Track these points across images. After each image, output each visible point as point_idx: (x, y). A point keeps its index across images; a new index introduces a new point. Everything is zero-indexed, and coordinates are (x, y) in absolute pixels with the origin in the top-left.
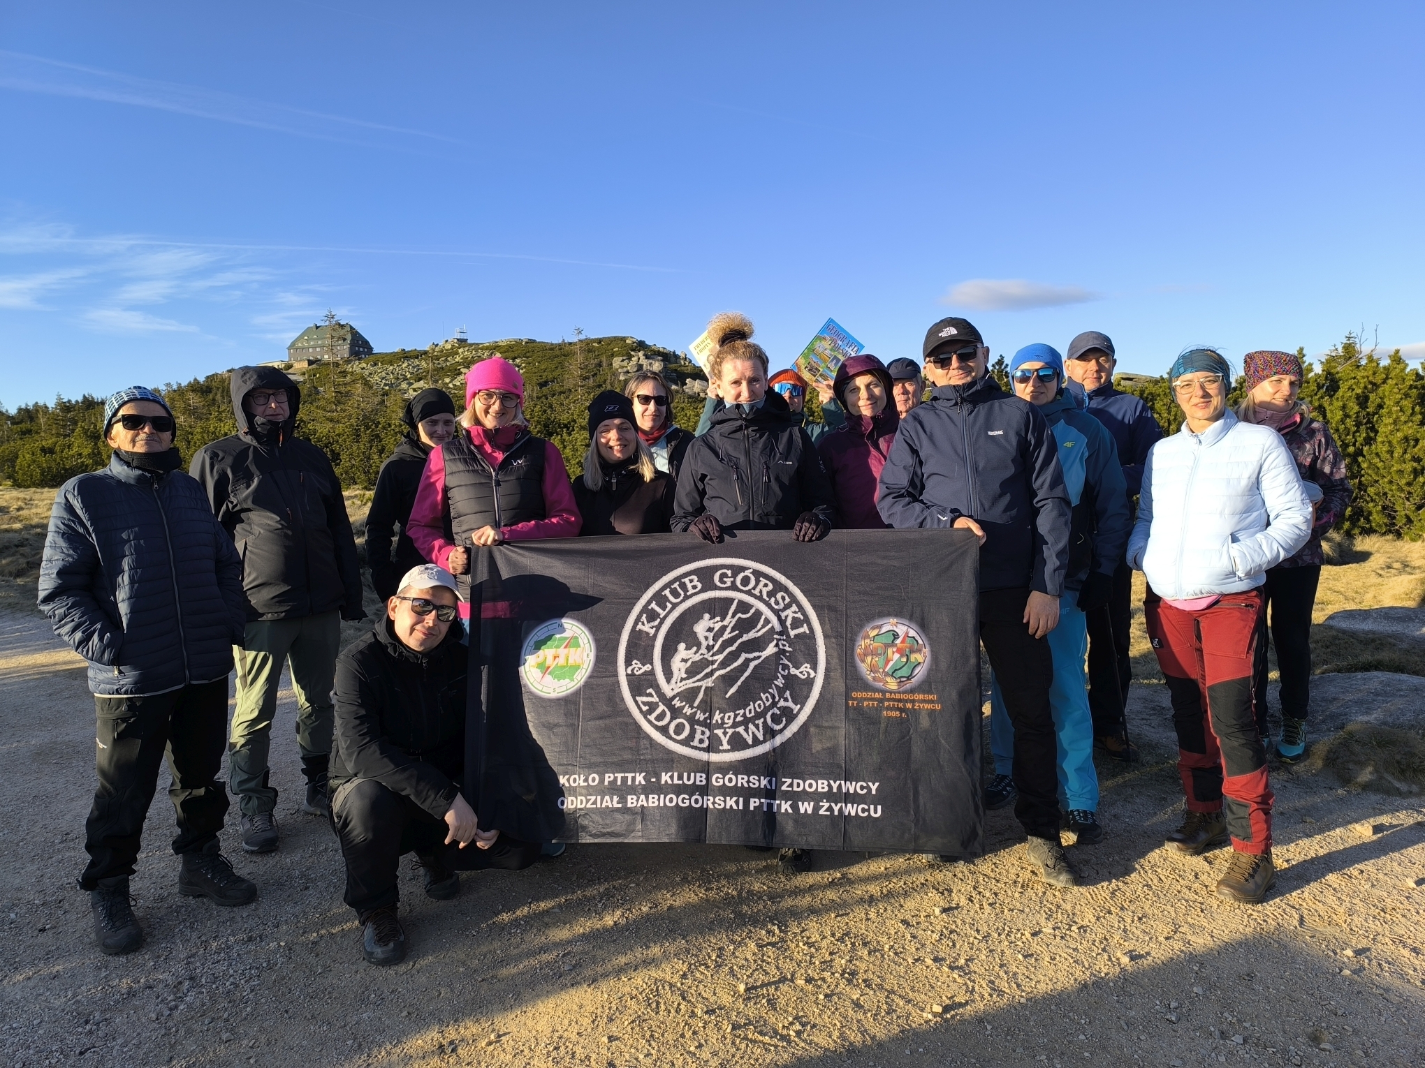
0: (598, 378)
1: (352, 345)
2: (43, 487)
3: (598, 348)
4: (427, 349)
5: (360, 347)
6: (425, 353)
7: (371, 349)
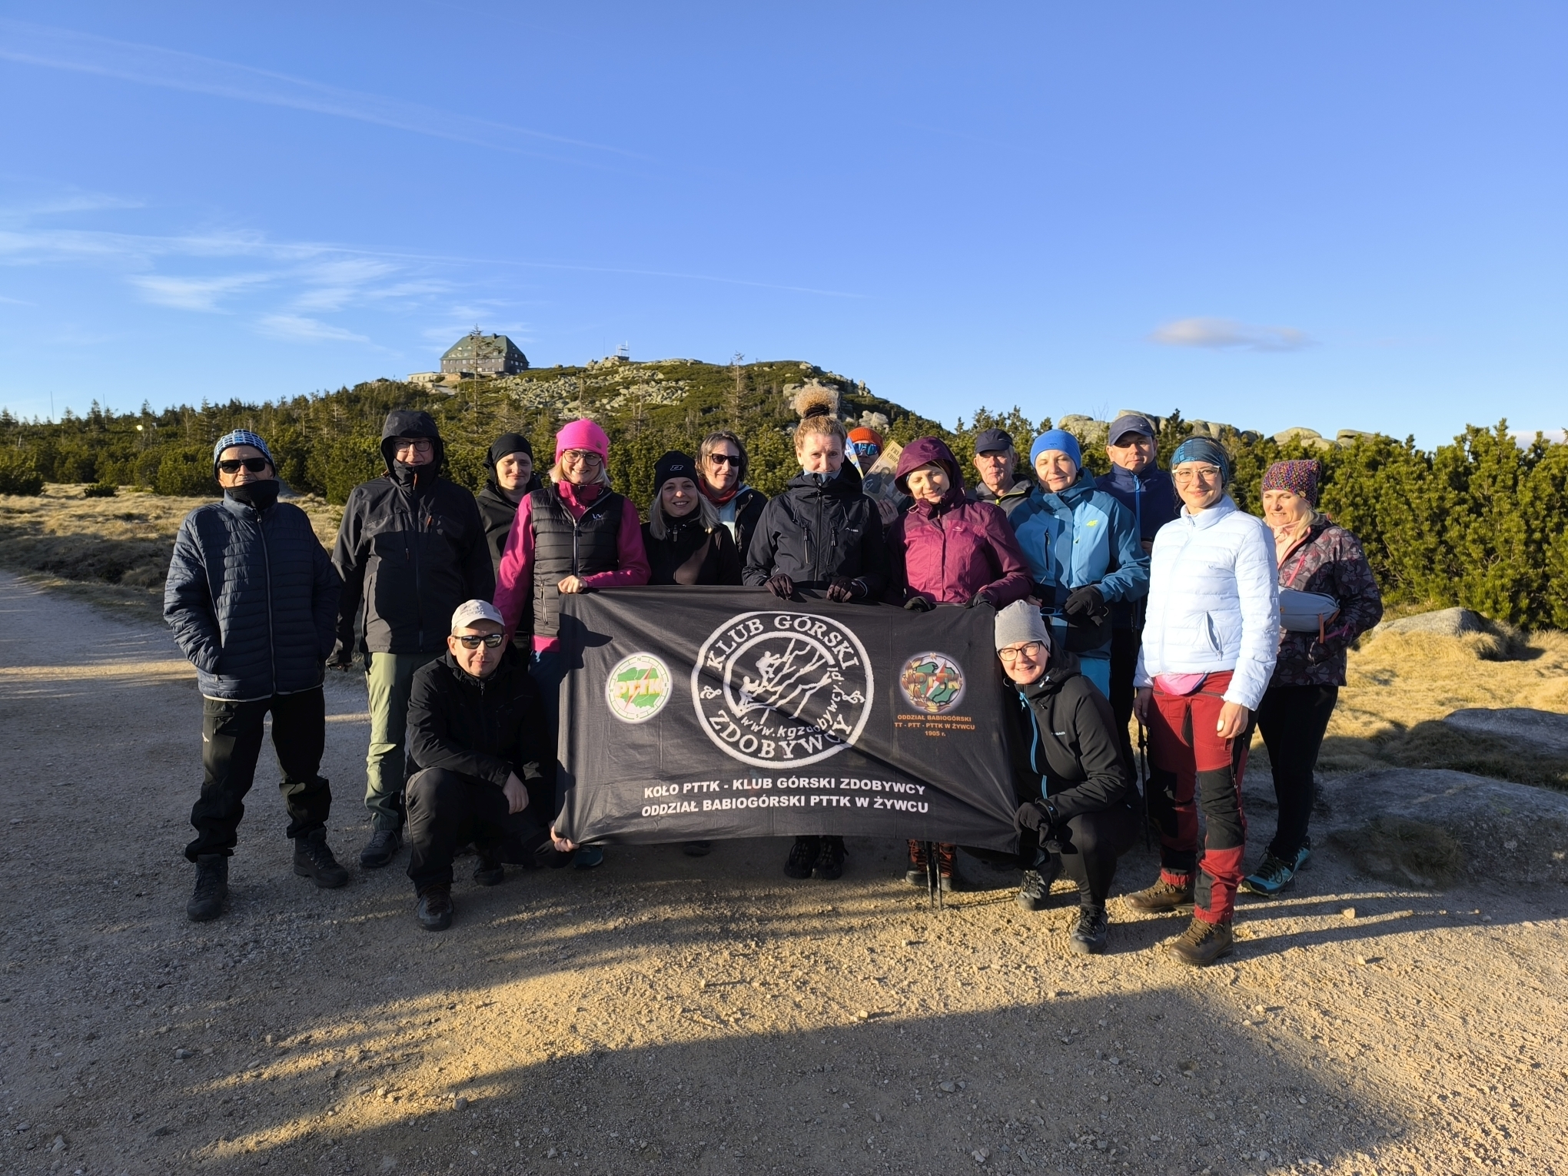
0: (766, 407)
1: (508, 358)
2: (183, 496)
3: (769, 373)
4: (585, 366)
5: (515, 362)
6: (585, 370)
7: (527, 363)
